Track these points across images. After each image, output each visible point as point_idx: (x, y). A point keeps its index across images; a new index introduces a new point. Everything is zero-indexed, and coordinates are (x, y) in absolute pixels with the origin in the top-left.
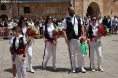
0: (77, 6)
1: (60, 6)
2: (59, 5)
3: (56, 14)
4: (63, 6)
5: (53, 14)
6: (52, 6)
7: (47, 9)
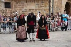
0: (56, 2)
1: (40, 2)
2: (38, 1)
3: (36, 10)
4: (42, 2)
5: (33, 10)
6: (32, 2)
7: (27, 5)
